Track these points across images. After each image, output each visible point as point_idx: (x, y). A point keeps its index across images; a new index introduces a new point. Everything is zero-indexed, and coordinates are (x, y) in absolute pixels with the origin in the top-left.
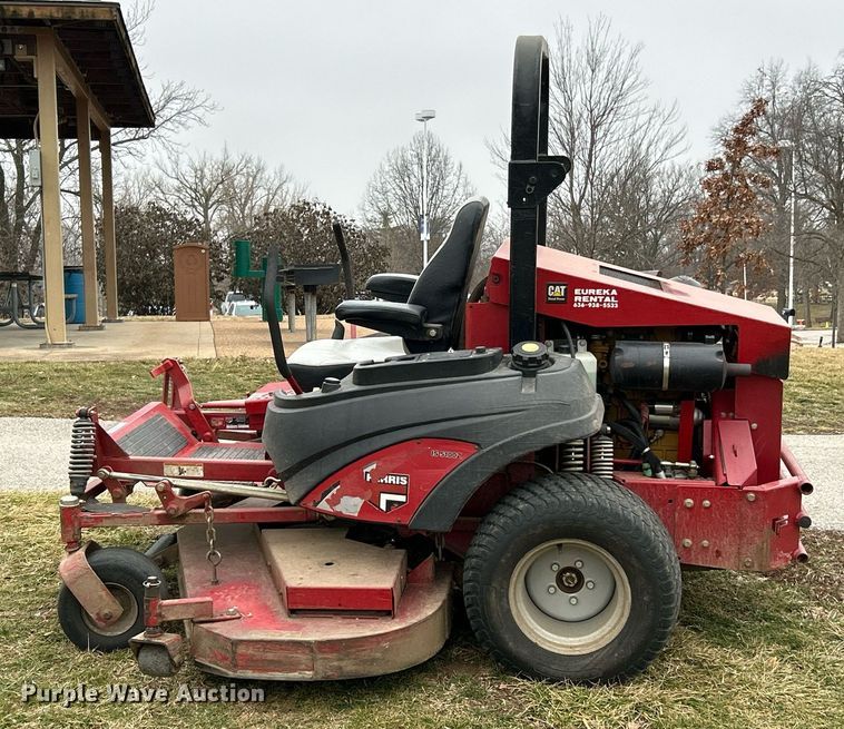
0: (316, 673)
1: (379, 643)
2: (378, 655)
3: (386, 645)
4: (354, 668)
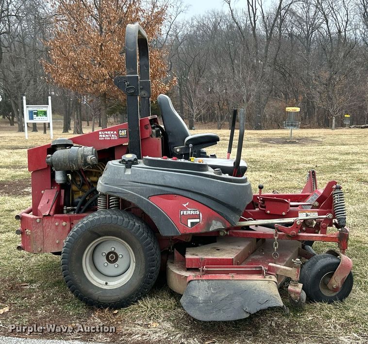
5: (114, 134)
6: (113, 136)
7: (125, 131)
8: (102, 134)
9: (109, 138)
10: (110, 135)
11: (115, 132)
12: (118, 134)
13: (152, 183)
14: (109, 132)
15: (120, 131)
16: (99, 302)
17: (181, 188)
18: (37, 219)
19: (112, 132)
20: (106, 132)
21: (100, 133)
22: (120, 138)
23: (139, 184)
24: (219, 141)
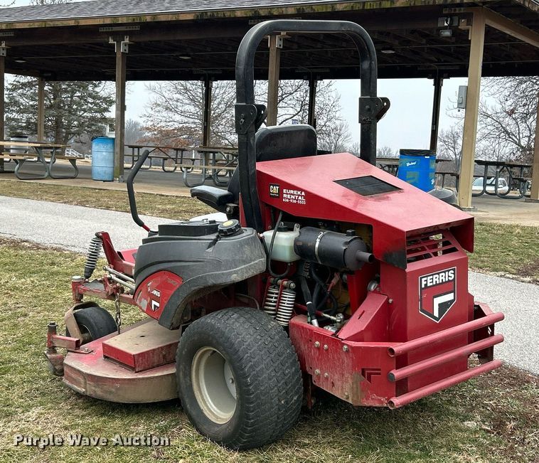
0: (86, 391)
1: (113, 383)
2: (113, 390)
3: (118, 386)
4: (101, 393)
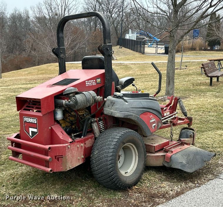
5: (94, 82)
6: (93, 83)
7: (100, 79)
8: (87, 83)
9: (91, 85)
10: (92, 83)
11: (95, 81)
12: (96, 82)
13: (139, 107)
14: (91, 81)
15: (97, 79)
16: (129, 185)
17: (149, 108)
18: (68, 145)
19: (93, 81)
20: (90, 81)
21: (86, 82)
22: (97, 84)
23: (134, 109)
24: (134, 81)
